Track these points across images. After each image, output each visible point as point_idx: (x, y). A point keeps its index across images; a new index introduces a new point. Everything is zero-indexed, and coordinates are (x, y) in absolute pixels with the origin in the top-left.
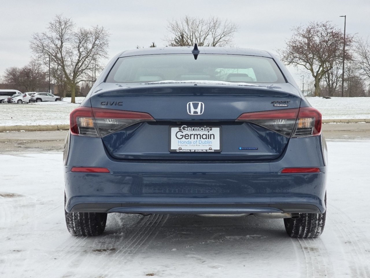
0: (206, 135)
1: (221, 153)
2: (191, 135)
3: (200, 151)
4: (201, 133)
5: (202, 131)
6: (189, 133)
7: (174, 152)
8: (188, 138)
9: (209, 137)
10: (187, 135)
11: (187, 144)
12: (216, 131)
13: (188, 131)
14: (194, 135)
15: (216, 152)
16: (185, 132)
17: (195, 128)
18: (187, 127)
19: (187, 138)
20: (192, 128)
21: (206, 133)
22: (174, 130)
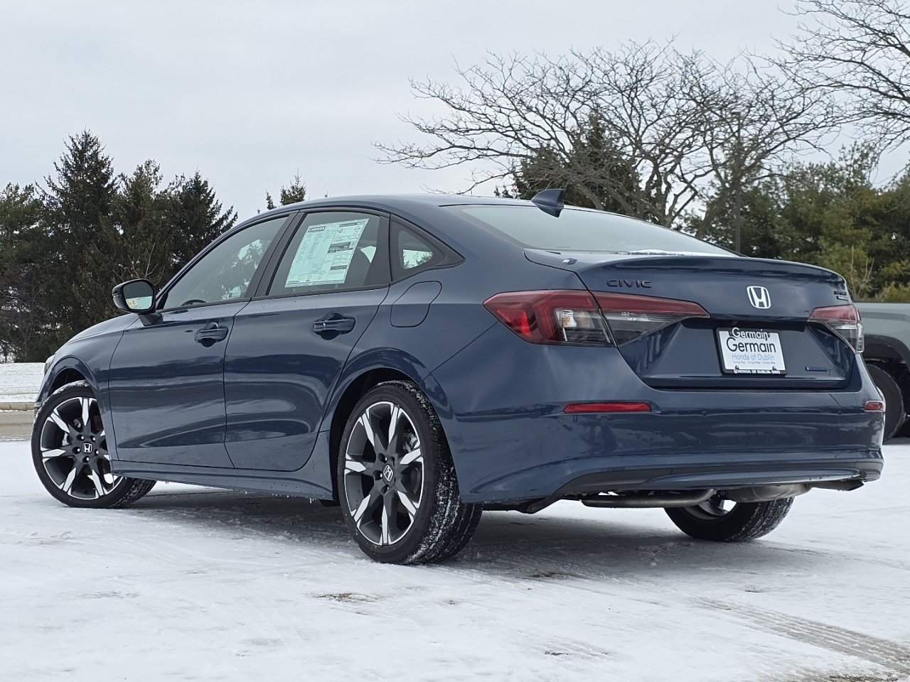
0: (764, 345)
1: (786, 376)
2: (746, 344)
3: (763, 372)
4: (759, 341)
5: (758, 338)
6: (744, 341)
7: (731, 374)
8: (744, 350)
9: (769, 348)
10: (741, 345)
11: (744, 361)
12: (774, 338)
13: (743, 337)
14: (750, 344)
15: (782, 375)
16: (738, 340)
17: (750, 333)
18: (740, 331)
19: (742, 349)
20: (747, 333)
21: (763, 341)
22: (723, 335)
